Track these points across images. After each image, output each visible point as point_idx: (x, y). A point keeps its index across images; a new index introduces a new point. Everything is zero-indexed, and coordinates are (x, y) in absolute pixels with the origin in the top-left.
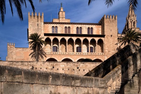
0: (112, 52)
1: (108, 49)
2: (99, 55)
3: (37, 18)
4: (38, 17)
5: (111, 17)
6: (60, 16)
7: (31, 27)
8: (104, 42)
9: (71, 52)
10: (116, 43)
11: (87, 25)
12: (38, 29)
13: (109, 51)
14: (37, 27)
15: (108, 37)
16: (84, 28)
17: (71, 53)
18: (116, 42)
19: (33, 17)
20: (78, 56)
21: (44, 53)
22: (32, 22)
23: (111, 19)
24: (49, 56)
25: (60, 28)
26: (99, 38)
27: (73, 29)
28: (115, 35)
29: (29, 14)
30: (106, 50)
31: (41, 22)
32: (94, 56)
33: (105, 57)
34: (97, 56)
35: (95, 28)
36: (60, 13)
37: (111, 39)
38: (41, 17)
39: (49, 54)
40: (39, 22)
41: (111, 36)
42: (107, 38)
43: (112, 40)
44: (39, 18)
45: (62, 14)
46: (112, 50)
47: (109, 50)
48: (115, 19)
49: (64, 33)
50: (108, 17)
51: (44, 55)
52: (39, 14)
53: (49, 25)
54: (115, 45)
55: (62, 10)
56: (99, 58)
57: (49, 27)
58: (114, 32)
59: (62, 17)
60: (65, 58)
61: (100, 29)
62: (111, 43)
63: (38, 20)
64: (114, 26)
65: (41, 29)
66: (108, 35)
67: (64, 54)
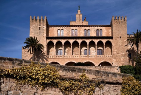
0: (121, 53)
1: (116, 52)
2: (107, 57)
3: (39, 22)
4: (40, 20)
5: (120, 18)
6: (77, 19)
7: (32, 31)
8: (112, 44)
9: (78, 55)
10: (125, 45)
11: (96, 27)
12: (40, 32)
13: (118, 54)
14: (38, 31)
15: (117, 38)
16: (92, 30)
17: (76, 56)
18: (126, 43)
19: (35, 21)
20: (83, 59)
21: (46, 57)
22: (34, 25)
23: (120, 20)
24: (51, 59)
25: (66, 31)
26: (107, 40)
27: (81, 31)
28: (125, 37)
29: (31, 18)
30: (115, 52)
31: (43, 26)
32: (101, 59)
33: (114, 59)
34: (104, 59)
35: (105, 30)
36: (77, 15)
37: (120, 41)
38: (43, 20)
39: (52, 57)
40: (41, 26)
41: (120, 37)
42: (116, 40)
43: (122, 42)
44: (42, 21)
45: (79, 17)
46: (122, 52)
47: (118, 52)
48: (125, 20)
49: (71, 36)
50: (117, 18)
51: (45, 59)
52: (42, 18)
53: (55, 28)
54: (124, 47)
55: (79, 12)
56: (107, 61)
57: (55, 30)
58: (124, 34)
59: (79, 19)
60: (69, 61)
61: (110, 30)
62: (120, 45)
63: (40, 24)
64: (124, 27)
65: (43, 33)
66: (117, 36)
67: (68, 57)
